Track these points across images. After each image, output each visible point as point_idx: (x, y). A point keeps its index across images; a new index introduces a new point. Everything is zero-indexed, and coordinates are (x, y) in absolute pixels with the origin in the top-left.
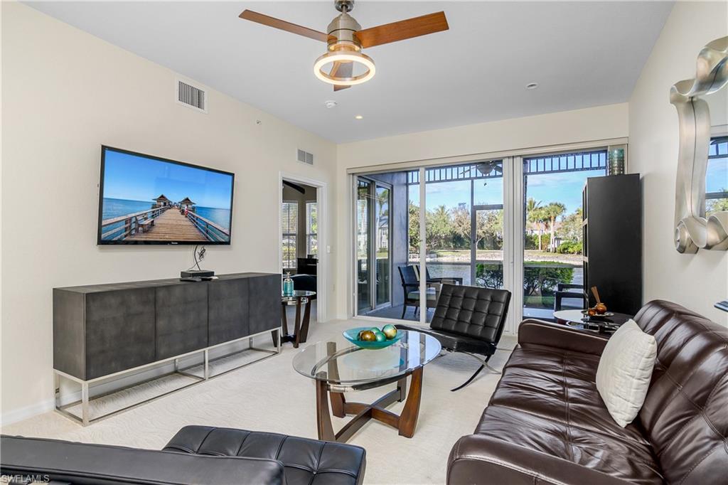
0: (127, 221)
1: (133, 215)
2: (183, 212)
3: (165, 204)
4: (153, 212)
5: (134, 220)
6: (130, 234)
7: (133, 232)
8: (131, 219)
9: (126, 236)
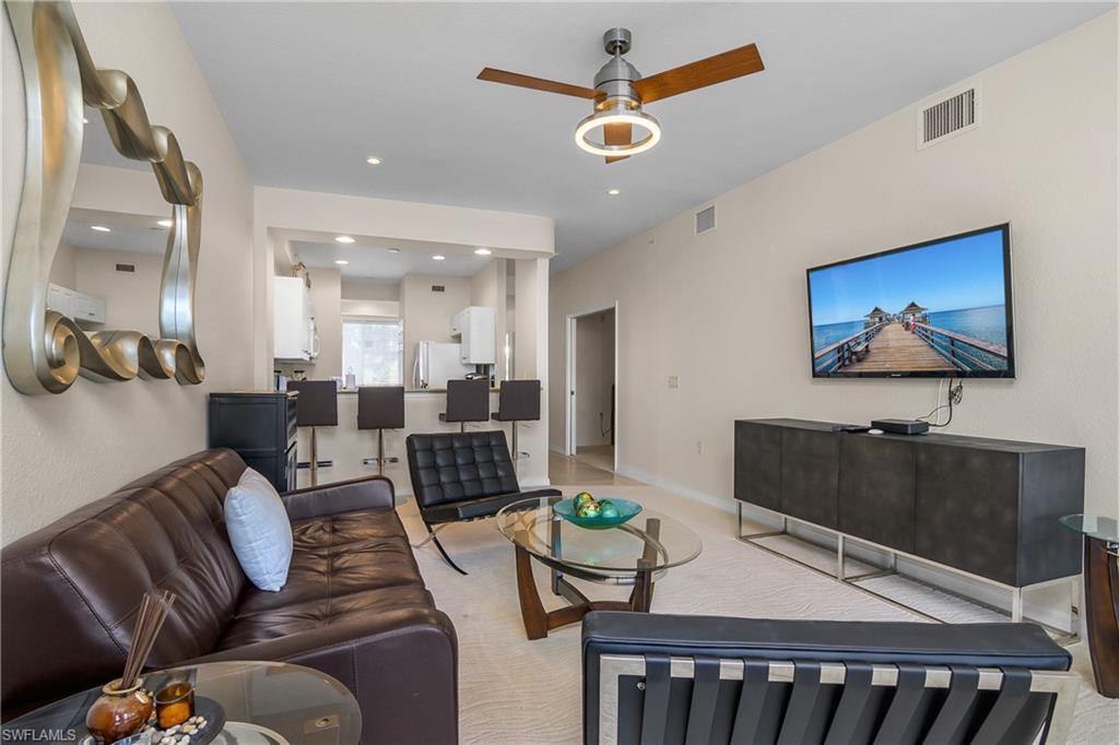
0: (840, 349)
1: (845, 341)
2: (907, 326)
3: (881, 319)
4: (867, 333)
5: (846, 347)
6: (844, 365)
7: (847, 363)
8: (842, 346)
9: (839, 368)
